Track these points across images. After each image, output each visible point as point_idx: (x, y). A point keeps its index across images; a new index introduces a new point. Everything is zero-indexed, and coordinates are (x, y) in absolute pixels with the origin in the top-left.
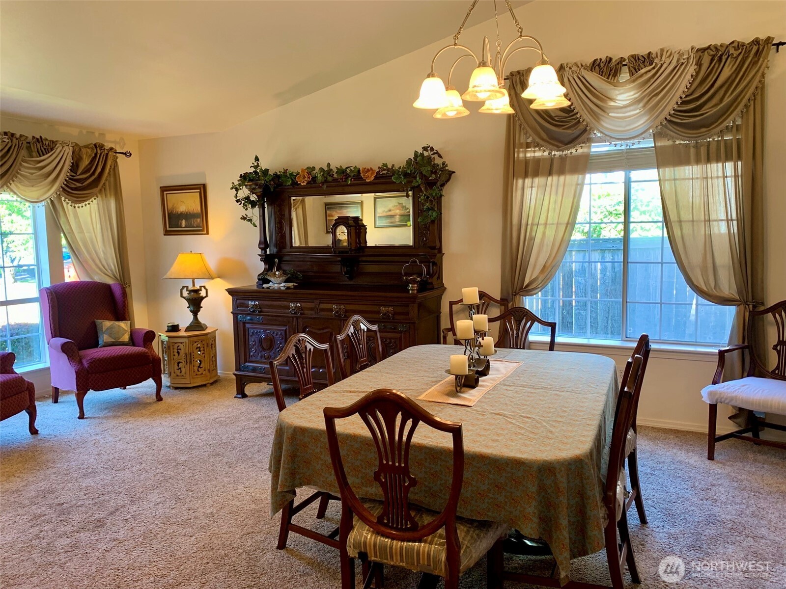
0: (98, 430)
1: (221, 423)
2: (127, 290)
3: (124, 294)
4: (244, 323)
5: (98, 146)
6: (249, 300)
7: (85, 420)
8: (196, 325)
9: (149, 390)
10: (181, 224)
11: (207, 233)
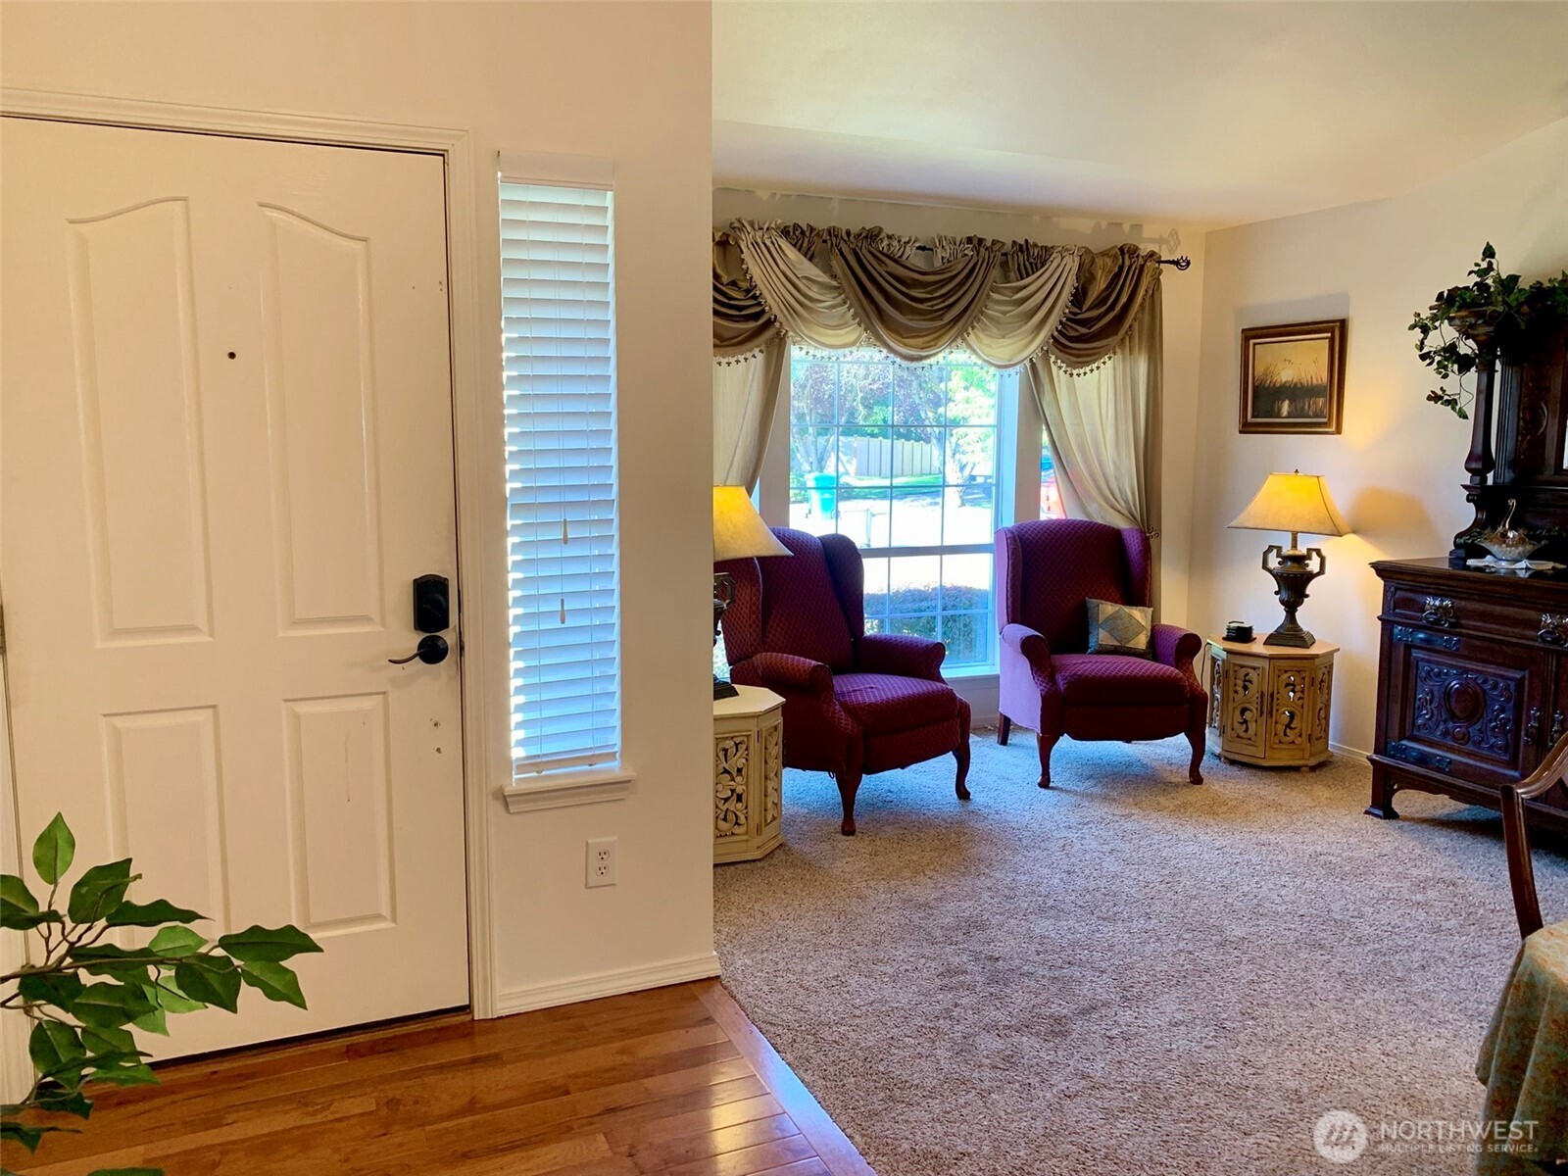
0: (1073, 819)
1: (1330, 869)
2: (1153, 542)
3: (1147, 552)
4: (1409, 647)
5: (1128, 251)
6: (1429, 594)
7: (1051, 791)
8: (1290, 633)
9: (1177, 754)
10: (1280, 409)
11: (1338, 431)
